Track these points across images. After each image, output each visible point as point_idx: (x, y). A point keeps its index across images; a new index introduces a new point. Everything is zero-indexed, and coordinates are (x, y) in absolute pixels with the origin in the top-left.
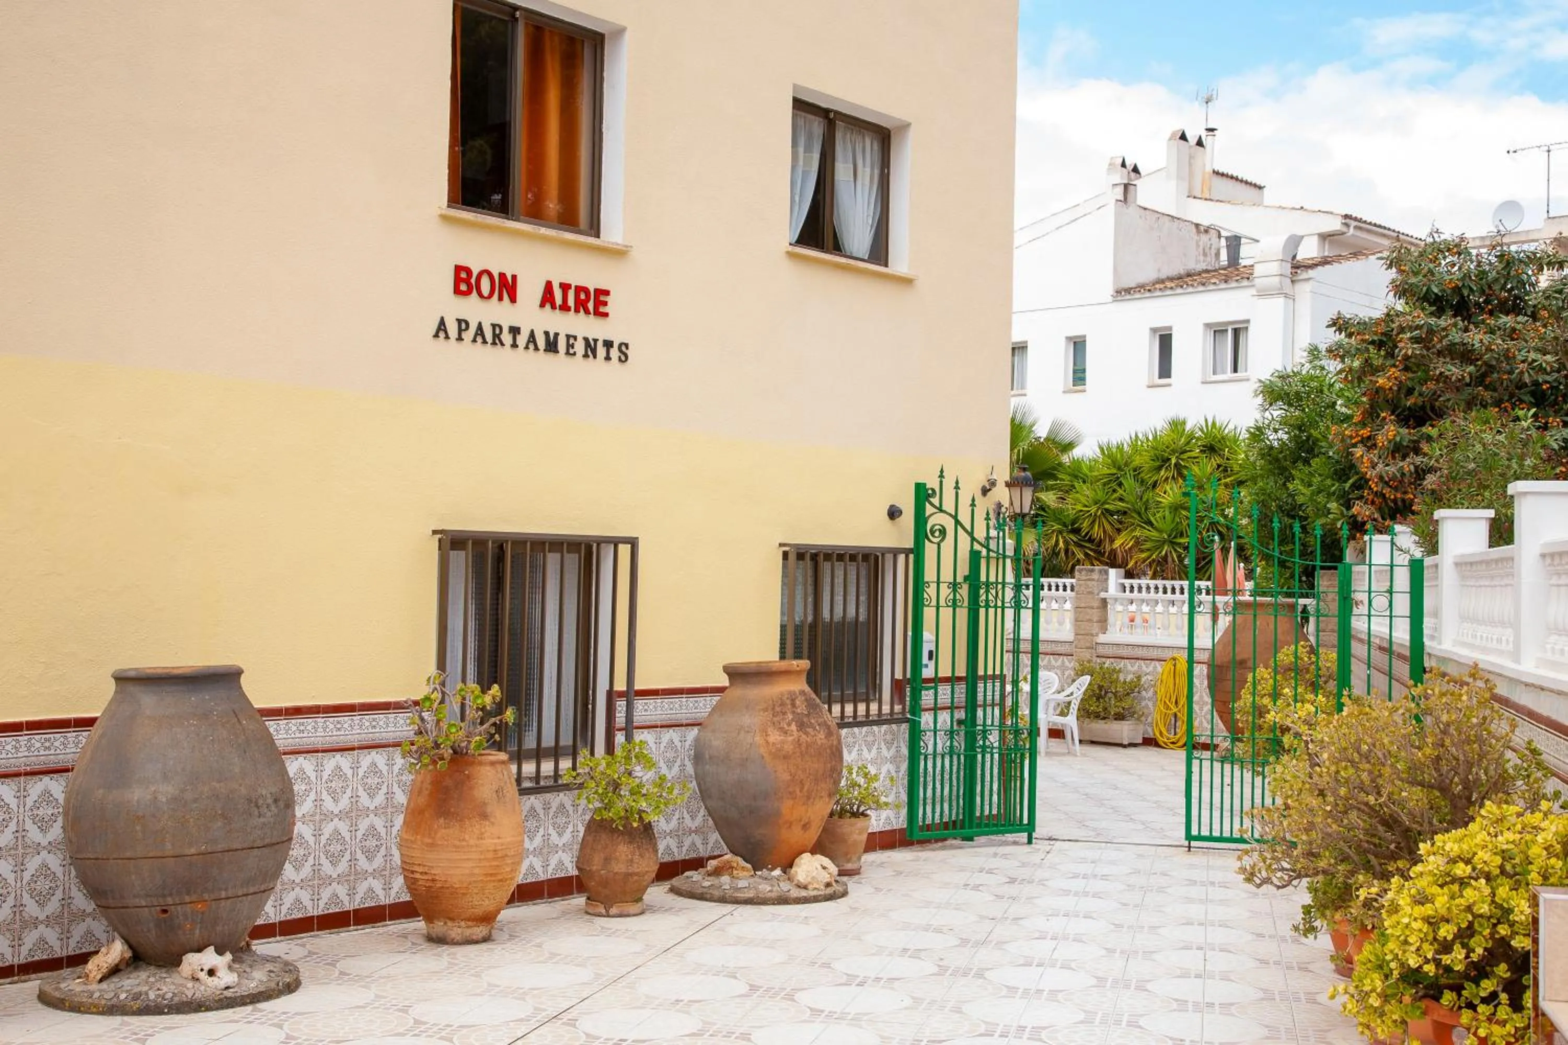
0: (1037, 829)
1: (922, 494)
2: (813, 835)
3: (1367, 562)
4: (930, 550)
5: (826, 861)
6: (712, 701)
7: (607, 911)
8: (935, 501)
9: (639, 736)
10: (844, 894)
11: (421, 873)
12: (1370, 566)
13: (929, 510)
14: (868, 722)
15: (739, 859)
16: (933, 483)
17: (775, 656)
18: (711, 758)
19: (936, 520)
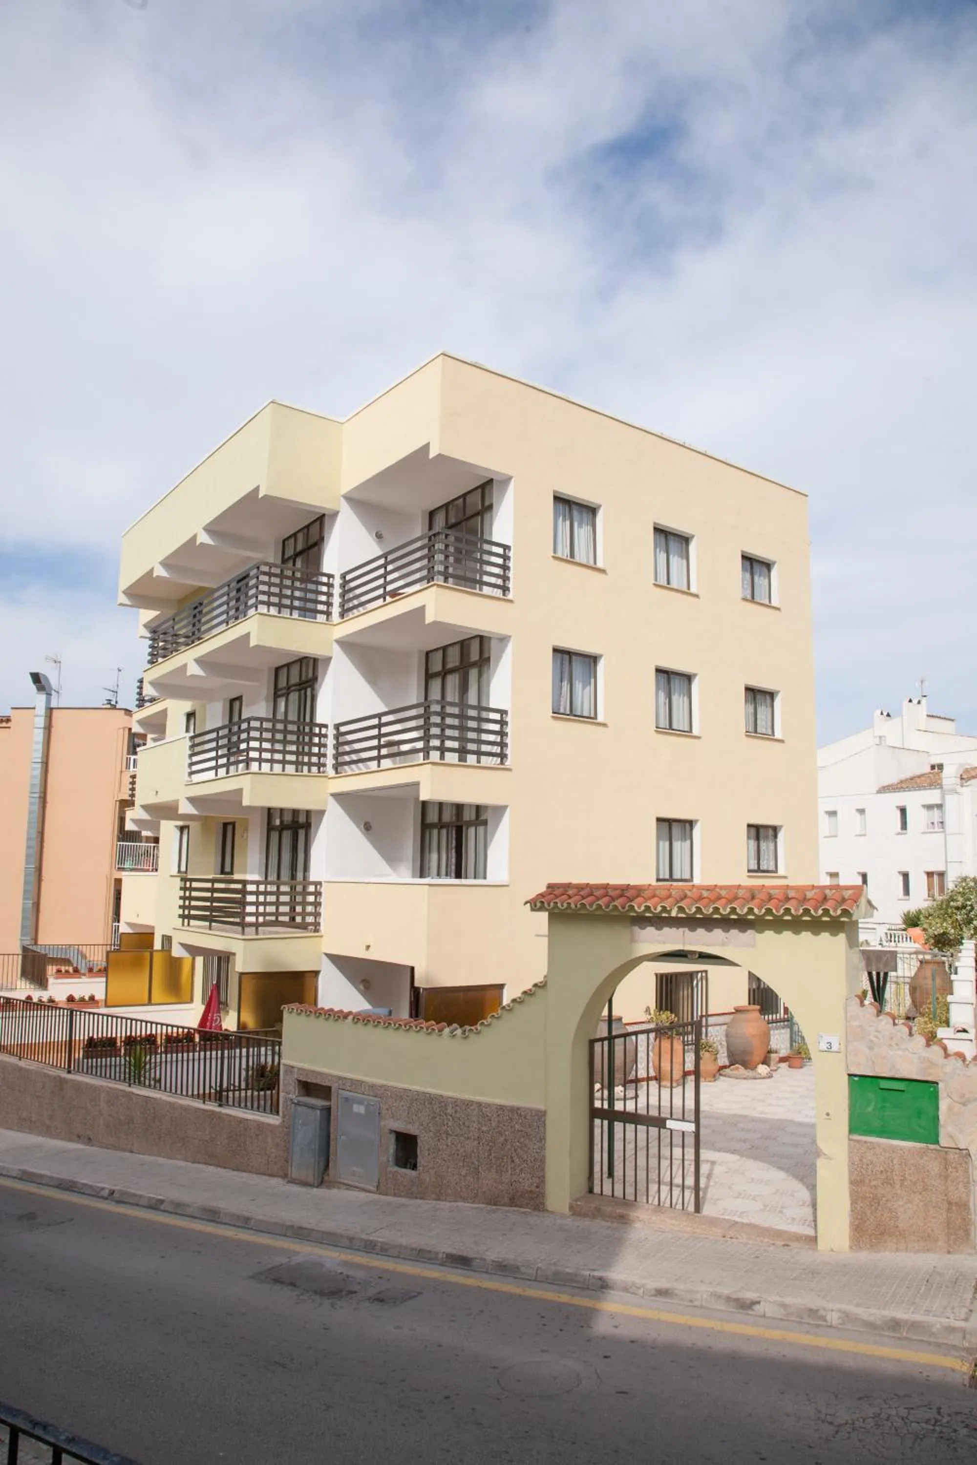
2: (762, 1059)
5: (766, 1067)
6: (731, 1016)
9: (710, 1029)
10: (772, 1077)
14: (777, 1021)
15: (739, 1066)
17: (746, 1003)
18: (730, 1035)
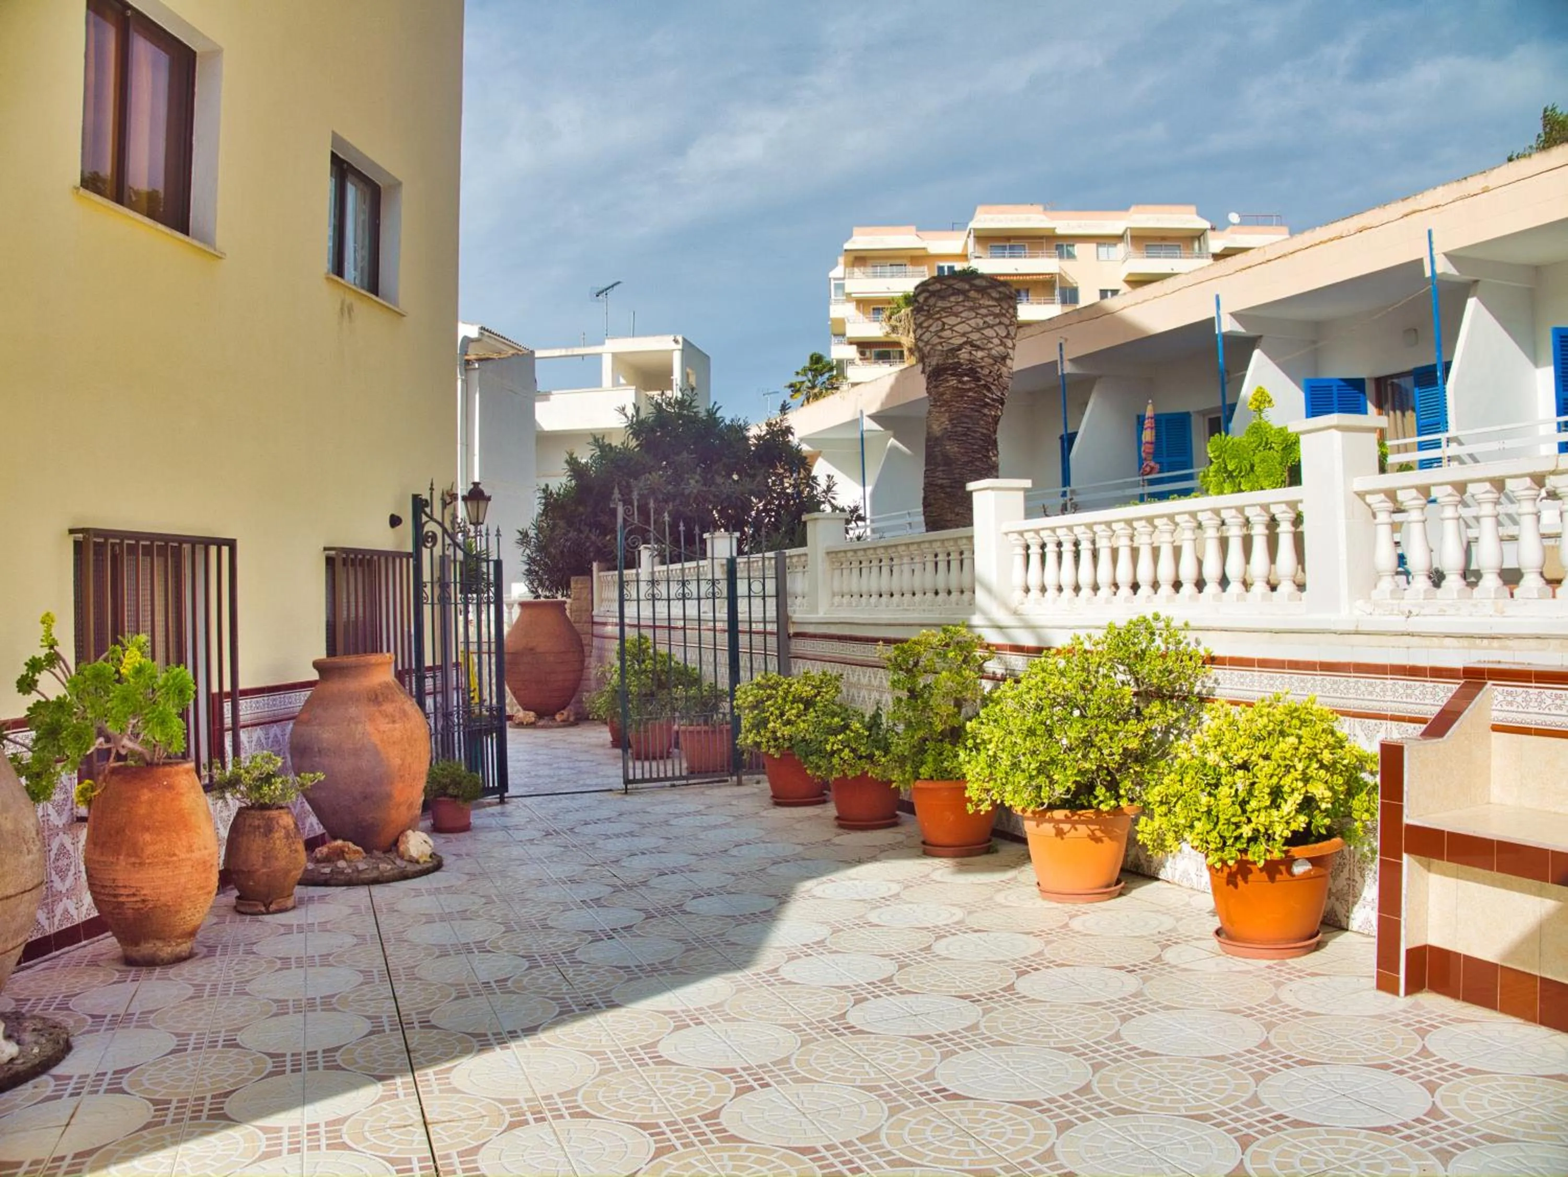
0: (510, 788)
1: (419, 505)
3: (709, 554)
4: (426, 552)
6: (305, 695)
7: (267, 909)
8: (428, 510)
9: (242, 736)
11: (128, 896)
12: (713, 559)
13: (424, 518)
15: (351, 844)
16: (426, 496)
17: (326, 653)
18: (320, 751)
19: (431, 527)
